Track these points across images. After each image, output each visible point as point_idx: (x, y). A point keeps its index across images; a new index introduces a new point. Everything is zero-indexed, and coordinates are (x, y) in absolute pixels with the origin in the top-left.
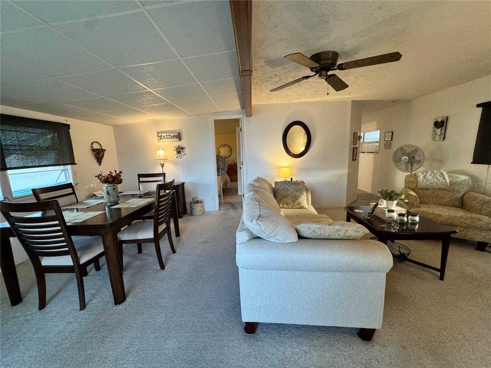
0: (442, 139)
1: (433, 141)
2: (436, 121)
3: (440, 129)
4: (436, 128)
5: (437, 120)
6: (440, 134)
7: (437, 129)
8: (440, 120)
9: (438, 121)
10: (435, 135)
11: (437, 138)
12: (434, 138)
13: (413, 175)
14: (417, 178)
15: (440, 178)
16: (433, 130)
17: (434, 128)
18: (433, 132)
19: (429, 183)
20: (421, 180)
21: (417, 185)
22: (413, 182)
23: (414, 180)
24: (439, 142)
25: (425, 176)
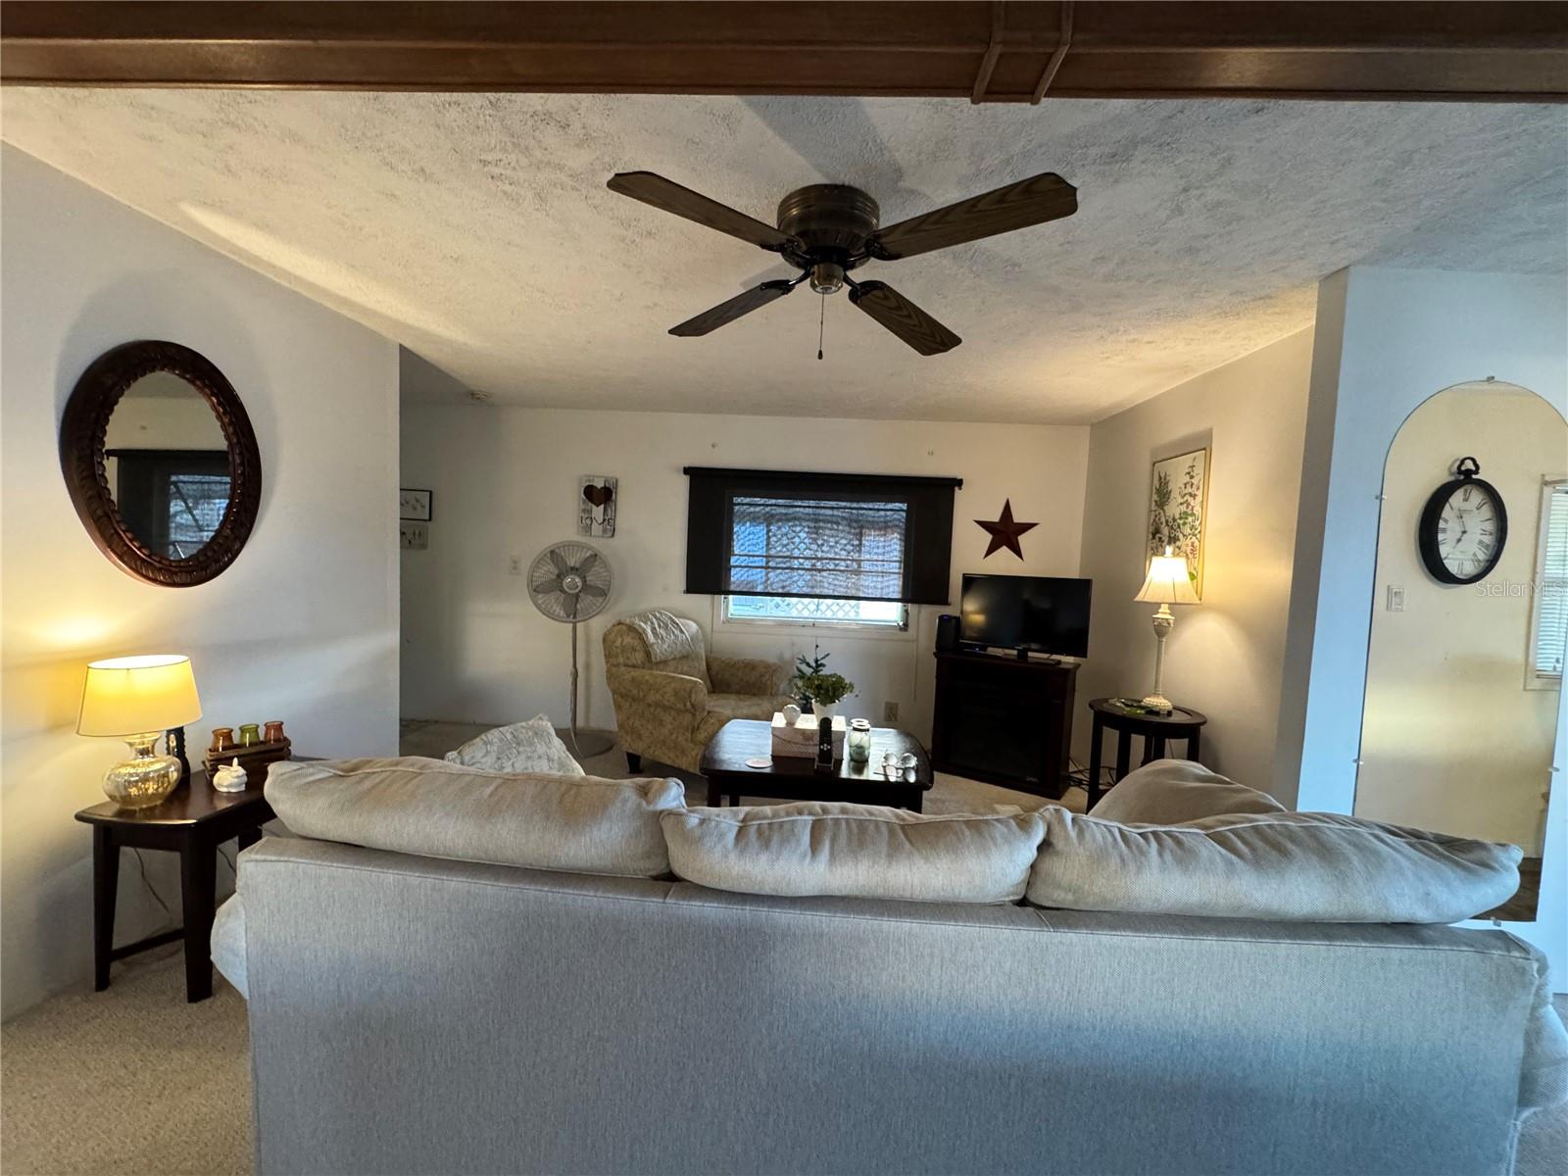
0: (610, 534)
1: (586, 536)
2: (588, 484)
3: (602, 506)
4: (590, 504)
5: (591, 484)
6: (604, 520)
7: (594, 507)
8: (599, 484)
9: (595, 484)
10: (589, 522)
11: (596, 529)
12: (588, 529)
13: (624, 628)
14: (640, 635)
15: (677, 632)
16: (582, 506)
17: (584, 502)
18: (584, 511)
19: (665, 646)
20: (651, 638)
21: (648, 654)
22: (634, 649)
23: (636, 643)
24: (604, 540)
25: (653, 629)
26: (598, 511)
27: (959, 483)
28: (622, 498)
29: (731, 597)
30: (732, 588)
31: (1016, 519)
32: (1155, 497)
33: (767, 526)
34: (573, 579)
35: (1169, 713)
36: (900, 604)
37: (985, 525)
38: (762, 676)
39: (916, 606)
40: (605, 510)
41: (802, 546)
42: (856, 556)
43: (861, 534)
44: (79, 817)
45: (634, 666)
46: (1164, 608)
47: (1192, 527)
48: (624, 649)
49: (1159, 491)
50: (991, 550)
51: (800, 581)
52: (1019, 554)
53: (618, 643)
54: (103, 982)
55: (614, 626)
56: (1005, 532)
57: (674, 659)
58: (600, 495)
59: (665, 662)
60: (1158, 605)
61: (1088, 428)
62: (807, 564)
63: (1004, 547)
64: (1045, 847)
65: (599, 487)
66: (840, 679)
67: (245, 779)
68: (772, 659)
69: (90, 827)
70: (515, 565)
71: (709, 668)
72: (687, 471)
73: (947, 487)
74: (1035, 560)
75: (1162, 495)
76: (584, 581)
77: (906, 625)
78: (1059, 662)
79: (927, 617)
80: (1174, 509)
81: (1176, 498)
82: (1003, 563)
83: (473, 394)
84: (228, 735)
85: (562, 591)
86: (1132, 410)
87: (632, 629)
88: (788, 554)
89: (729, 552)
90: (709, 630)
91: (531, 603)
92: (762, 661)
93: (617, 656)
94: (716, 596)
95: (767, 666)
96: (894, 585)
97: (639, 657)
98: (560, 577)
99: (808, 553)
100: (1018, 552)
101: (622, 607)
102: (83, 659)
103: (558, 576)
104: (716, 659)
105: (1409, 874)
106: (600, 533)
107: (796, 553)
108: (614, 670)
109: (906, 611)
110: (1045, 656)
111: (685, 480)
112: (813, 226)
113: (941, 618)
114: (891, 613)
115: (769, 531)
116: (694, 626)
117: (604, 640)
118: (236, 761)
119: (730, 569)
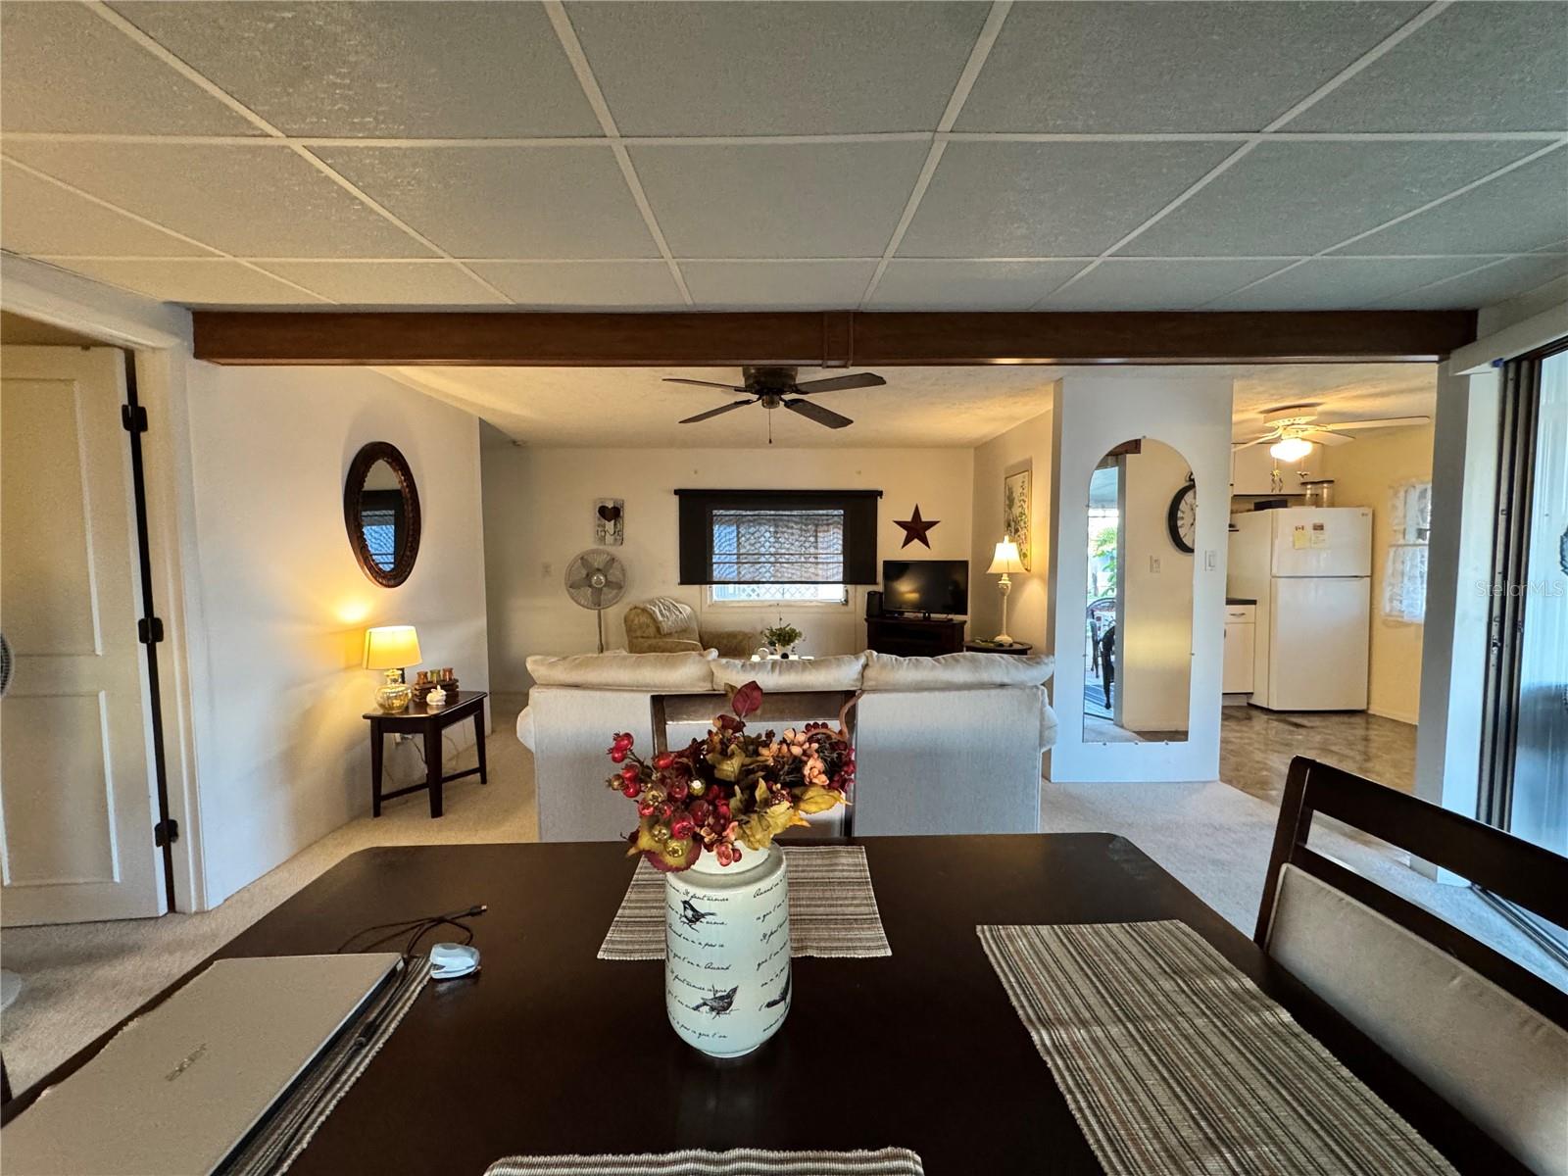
0: (620, 542)
1: (603, 544)
2: (601, 505)
3: (613, 522)
4: (603, 520)
5: (603, 505)
6: (615, 532)
7: (606, 522)
8: (610, 505)
9: (607, 505)
10: (603, 534)
11: (609, 539)
12: (602, 539)
13: (639, 611)
14: (652, 616)
15: (678, 613)
16: (597, 522)
17: (599, 519)
18: (599, 526)
19: (670, 623)
20: (660, 618)
21: (658, 629)
22: (648, 626)
23: (649, 621)
24: (614, 548)
25: (660, 611)
26: (610, 525)
27: (880, 493)
28: (628, 514)
29: (714, 586)
30: (715, 579)
31: (924, 519)
32: (1007, 502)
33: (738, 528)
34: (598, 578)
35: (1011, 645)
36: (842, 586)
37: (901, 524)
38: (741, 641)
39: (853, 586)
40: (615, 525)
41: (767, 544)
42: (812, 550)
43: (816, 531)
44: (365, 717)
45: (648, 637)
46: (1005, 577)
47: (1025, 523)
48: (641, 627)
49: (1009, 498)
50: (907, 541)
51: (767, 571)
52: (927, 545)
53: (636, 622)
54: (377, 813)
55: (631, 610)
56: (916, 529)
57: (676, 632)
58: (611, 513)
59: (670, 634)
60: (1001, 575)
61: (972, 450)
62: (772, 559)
63: (916, 540)
64: (866, 666)
65: (610, 507)
66: (793, 631)
67: (444, 698)
68: (747, 629)
69: (369, 721)
70: (547, 569)
71: (700, 636)
72: (677, 492)
73: (872, 497)
74: (937, 548)
75: (1010, 502)
76: (606, 579)
77: (846, 601)
78: (951, 620)
79: (861, 592)
80: (1016, 511)
81: (1017, 503)
82: (916, 552)
83: (514, 442)
84: (426, 675)
85: (590, 586)
86: (991, 441)
87: (644, 610)
88: (756, 551)
89: (711, 552)
90: (698, 613)
91: (568, 596)
92: (740, 632)
93: (635, 631)
94: (704, 586)
95: (745, 635)
96: (837, 571)
97: (652, 631)
98: (589, 576)
99: (772, 550)
100: (925, 542)
101: (635, 596)
102: (363, 629)
103: (588, 575)
104: (706, 632)
105: (1003, 666)
106: (612, 541)
107: (763, 550)
108: (635, 641)
109: (847, 591)
110: (945, 616)
111: (676, 499)
112: (763, 379)
113: (869, 593)
114: (837, 593)
115: (738, 533)
116: (688, 609)
117: (625, 621)
118: (439, 687)
119: (712, 565)
